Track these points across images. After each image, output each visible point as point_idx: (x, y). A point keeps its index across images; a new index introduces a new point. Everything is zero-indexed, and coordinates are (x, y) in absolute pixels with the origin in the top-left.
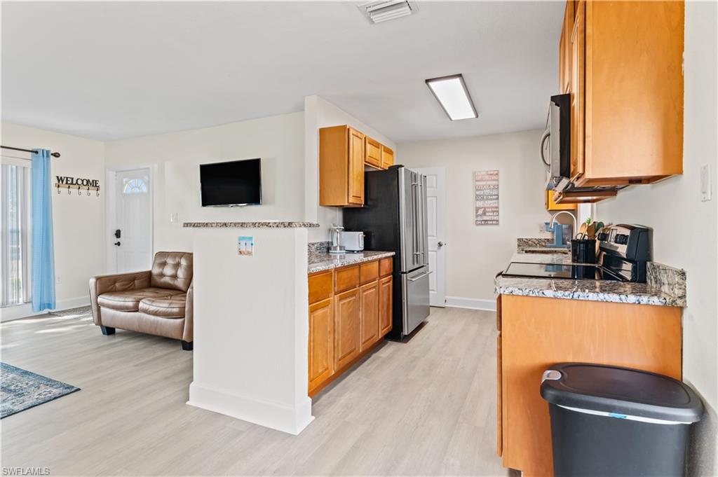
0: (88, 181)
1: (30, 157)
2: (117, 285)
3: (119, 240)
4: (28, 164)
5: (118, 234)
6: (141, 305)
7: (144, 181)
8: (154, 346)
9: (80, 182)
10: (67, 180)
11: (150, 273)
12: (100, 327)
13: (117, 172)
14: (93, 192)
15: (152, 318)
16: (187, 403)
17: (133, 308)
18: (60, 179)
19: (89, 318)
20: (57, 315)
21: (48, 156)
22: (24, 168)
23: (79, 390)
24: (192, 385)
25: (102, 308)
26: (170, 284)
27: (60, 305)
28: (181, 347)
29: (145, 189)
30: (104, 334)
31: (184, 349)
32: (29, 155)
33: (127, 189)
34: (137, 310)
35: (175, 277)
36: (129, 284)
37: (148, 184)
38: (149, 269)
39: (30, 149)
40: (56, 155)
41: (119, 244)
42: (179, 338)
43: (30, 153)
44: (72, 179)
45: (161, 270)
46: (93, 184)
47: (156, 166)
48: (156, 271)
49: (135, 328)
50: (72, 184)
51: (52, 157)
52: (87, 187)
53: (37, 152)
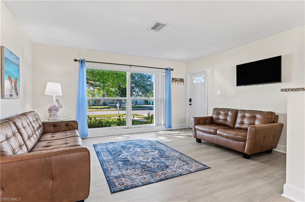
0: (181, 79)
1: (165, 72)
2: (201, 121)
3: (191, 103)
4: (164, 74)
5: (190, 100)
6: (218, 132)
7: (203, 77)
8: (225, 152)
9: (178, 80)
10: (175, 79)
11: (212, 117)
12: (195, 139)
13: (190, 75)
14: (182, 83)
15: (224, 139)
16: (282, 195)
17: (214, 132)
18: (173, 79)
19: (191, 134)
20: (173, 131)
21: (170, 70)
22: (158, 75)
23: (209, 168)
24: (285, 185)
25: (197, 131)
26: (223, 123)
27: (174, 127)
28: (242, 156)
29: (203, 81)
30: (197, 142)
31: (244, 157)
32: (164, 71)
33: (195, 82)
34: (216, 134)
35: (226, 120)
36: (204, 122)
37: (205, 79)
38: (211, 115)
39: (165, 68)
40: (172, 70)
41: (190, 104)
42: (242, 151)
43: (165, 70)
44: (176, 79)
45: (217, 116)
46: (182, 80)
47: (210, 70)
48: (214, 116)
49: (215, 142)
50: (176, 80)
51: (171, 71)
52: (180, 82)
53: (167, 69)
